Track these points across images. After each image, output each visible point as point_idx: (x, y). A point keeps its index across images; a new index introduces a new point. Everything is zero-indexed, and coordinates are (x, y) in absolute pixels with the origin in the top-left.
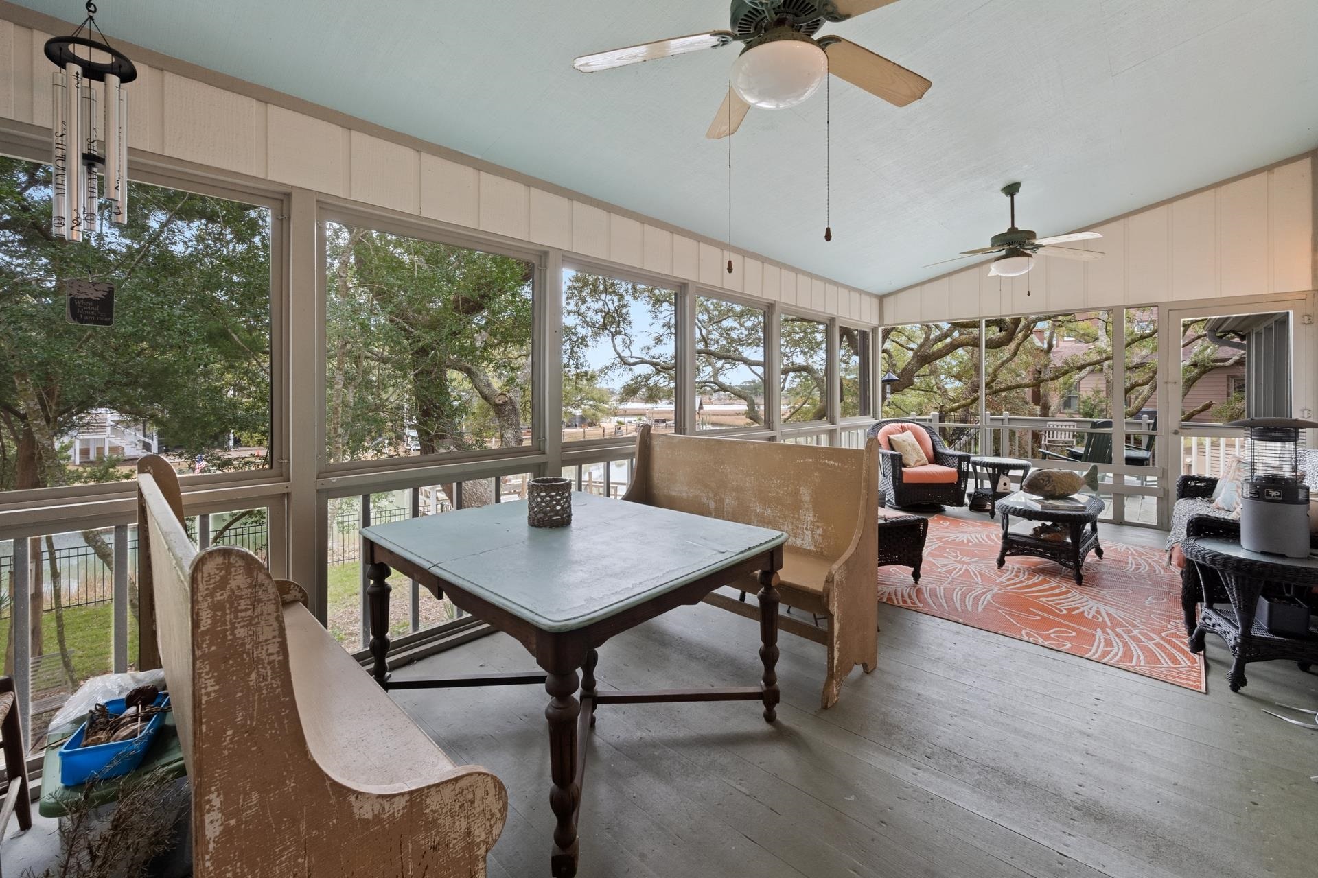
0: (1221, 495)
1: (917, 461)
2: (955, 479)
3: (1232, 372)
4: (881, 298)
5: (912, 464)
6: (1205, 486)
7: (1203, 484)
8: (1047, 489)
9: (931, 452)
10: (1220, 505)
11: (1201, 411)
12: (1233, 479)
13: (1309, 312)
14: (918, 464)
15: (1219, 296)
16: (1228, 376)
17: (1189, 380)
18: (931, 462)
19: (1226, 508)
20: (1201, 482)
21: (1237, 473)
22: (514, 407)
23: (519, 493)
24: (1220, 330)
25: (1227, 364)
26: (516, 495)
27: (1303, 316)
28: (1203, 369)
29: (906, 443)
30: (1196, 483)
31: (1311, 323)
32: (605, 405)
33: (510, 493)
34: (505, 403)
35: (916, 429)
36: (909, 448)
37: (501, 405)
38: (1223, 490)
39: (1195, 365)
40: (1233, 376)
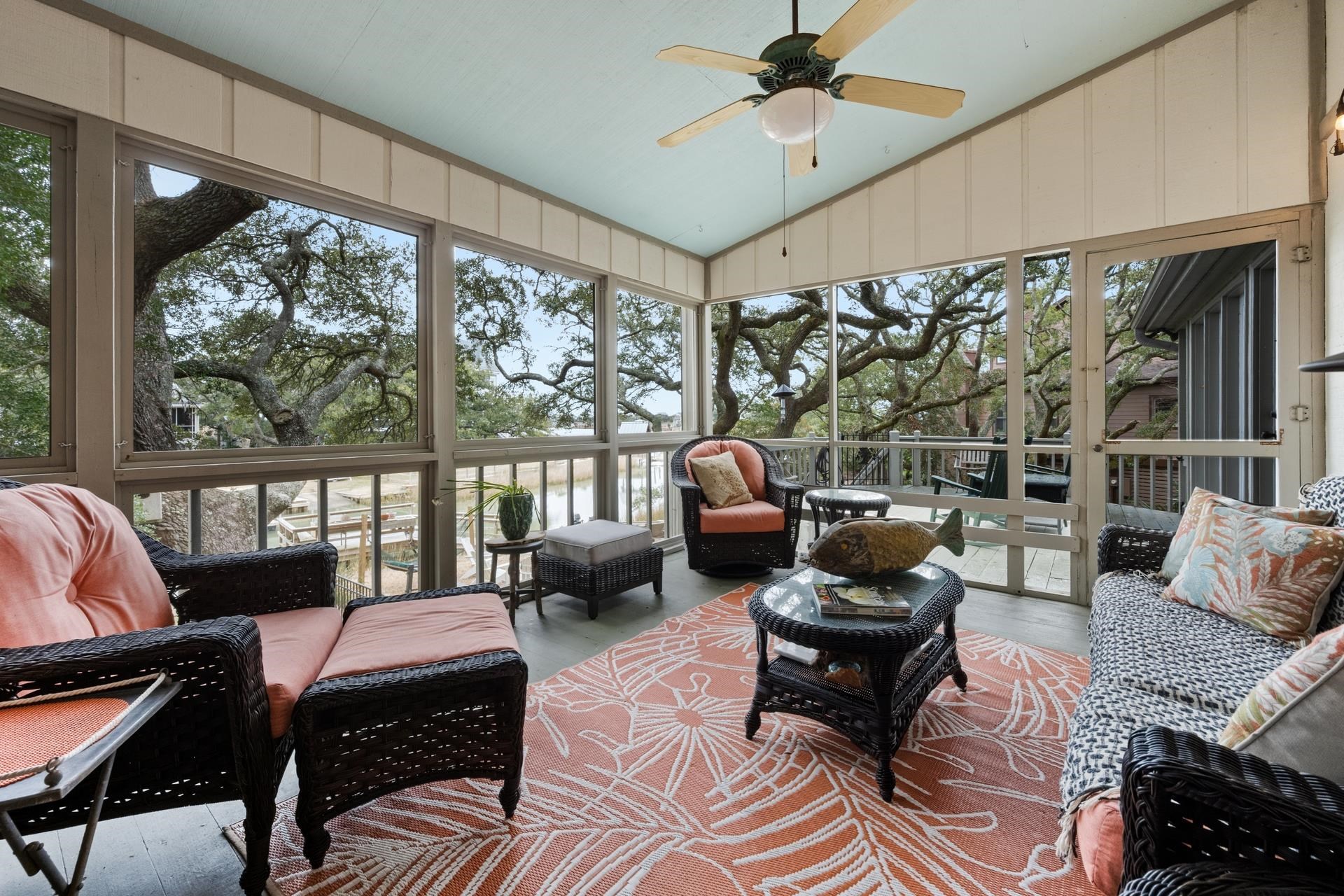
0: (1182, 572)
1: (731, 498)
2: (780, 526)
3: (1155, 392)
4: (707, 262)
5: (721, 503)
6: (1148, 547)
7: (1145, 544)
8: (856, 561)
9: (761, 484)
10: (1181, 594)
11: (1126, 431)
12: (1206, 540)
13: (1305, 240)
14: (736, 501)
15: (1162, 225)
16: (1150, 397)
17: (1113, 399)
18: (758, 497)
19: (1192, 602)
20: (1140, 541)
21: (1213, 527)
22: (302, 427)
23: (406, 531)
24: (1149, 327)
25: (1151, 382)
26: (403, 533)
27: (1295, 249)
28: (1125, 390)
29: (716, 471)
30: (1132, 541)
31: (1307, 260)
32: (544, 432)
33: (393, 531)
34: (288, 423)
35: (741, 449)
36: (719, 478)
37: (282, 425)
38: (1186, 563)
39: (1119, 383)
40: (1155, 397)
